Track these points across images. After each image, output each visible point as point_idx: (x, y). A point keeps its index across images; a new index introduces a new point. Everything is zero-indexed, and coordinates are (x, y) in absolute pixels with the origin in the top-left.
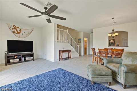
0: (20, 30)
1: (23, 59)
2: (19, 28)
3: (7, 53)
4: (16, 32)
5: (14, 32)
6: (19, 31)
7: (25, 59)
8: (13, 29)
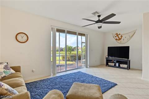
0: (122, 36)
1: (117, 65)
2: (121, 34)
3: (107, 57)
4: (118, 39)
5: (116, 39)
6: (120, 37)
7: (119, 66)
8: (116, 37)
